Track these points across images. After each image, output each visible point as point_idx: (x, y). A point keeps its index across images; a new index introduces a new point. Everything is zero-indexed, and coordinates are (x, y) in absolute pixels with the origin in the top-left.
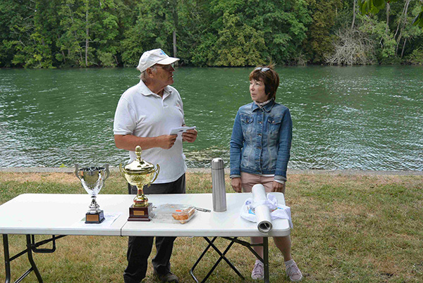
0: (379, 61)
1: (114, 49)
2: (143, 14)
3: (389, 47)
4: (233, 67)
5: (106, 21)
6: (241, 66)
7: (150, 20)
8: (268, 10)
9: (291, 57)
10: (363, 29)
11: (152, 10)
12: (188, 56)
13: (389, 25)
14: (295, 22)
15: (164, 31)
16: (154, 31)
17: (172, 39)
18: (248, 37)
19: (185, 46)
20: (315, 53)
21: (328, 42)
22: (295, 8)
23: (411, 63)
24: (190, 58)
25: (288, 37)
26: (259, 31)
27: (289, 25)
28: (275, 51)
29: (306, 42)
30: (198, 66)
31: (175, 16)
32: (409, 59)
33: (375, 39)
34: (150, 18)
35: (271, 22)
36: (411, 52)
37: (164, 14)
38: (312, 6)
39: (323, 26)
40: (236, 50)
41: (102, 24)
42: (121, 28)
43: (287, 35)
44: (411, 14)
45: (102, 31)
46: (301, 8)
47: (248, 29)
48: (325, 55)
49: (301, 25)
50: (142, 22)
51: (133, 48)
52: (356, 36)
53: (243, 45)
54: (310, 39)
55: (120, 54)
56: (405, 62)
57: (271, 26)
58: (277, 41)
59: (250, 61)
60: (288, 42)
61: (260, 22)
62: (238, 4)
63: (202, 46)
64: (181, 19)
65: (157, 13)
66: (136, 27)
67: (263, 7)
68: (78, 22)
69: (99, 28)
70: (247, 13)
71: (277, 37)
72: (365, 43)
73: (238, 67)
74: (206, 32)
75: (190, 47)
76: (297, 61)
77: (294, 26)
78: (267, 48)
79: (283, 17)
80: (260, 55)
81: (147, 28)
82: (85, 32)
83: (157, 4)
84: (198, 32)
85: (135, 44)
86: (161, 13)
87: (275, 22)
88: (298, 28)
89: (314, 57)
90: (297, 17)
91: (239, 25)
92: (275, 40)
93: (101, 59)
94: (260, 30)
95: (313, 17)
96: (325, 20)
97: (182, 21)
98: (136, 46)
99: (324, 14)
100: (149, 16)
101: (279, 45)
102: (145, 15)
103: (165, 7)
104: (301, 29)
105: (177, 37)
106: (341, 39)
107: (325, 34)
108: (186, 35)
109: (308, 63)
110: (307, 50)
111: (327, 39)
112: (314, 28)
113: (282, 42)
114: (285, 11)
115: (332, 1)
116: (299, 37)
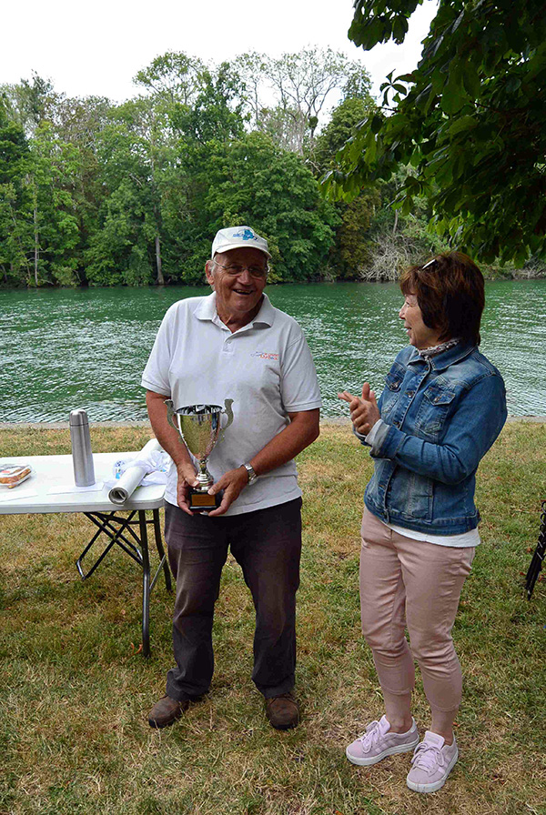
1: (74, 261)
2: (113, 214)
5: (62, 224)
7: (123, 221)
8: (282, 208)
9: (314, 271)
10: (409, 232)
11: (126, 208)
12: (177, 270)
14: (319, 224)
15: (143, 237)
16: (130, 236)
17: (155, 247)
19: (173, 258)
20: (346, 264)
21: (363, 250)
22: (319, 205)
24: (180, 274)
25: (310, 244)
27: (312, 227)
28: (293, 263)
29: (335, 250)
30: (191, 285)
31: (158, 216)
33: (423, 246)
34: (123, 219)
35: (286, 224)
37: (143, 215)
39: (356, 229)
41: (56, 227)
42: (84, 233)
43: (308, 241)
45: (57, 238)
46: (327, 205)
48: (359, 269)
49: (327, 228)
50: (113, 225)
51: (100, 261)
52: (400, 242)
54: (340, 246)
55: (83, 268)
57: (287, 229)
58: (296, 249)
60: (310, 250)
61: (272, 224)
62: (242, 200)
63: (196, 257)
64: (166, 220)
65: (133, 213)
66: (105, 231)
67: (277, 204)
68: (23, 225)
69: (53, 233)
70: (255, 213)
71: (296, 245)
72: (411, 251)
74: (200, 238)
75: (179, 258)
76: (324, 276)
77: (318, 230)
78: (283, 260)
79: (303, 217)
80: (274, 268)
81: (120, 233)
82: (33, 238)
83: (132, 199)
84: (189, 239)
85: (103, 255)
86: (138, 212)
87: (293, 224)
88: (323, 231)
89: (346, 271)
90: (322, 217)
92: (293, 249)
93: (56, 275)
95: (342, 218)
96: (359, 222)
97: (167, 223)
98: (106, 258)
99: (357, 213)
100: (122, 216)
101: (299, 254)
102: (115, 215)
103: (143, 205)
104: (327, 233)
105: (161, 244)
106: (379, 247)
107: (359, 240)
108: (174, 242)
109: (338, 279)
110: (336, 262)
111: (362, 246)
112: (344, 233)
113: (302, 250)
114: (306, 210)
115: (367, 197)
116: (325, 244)
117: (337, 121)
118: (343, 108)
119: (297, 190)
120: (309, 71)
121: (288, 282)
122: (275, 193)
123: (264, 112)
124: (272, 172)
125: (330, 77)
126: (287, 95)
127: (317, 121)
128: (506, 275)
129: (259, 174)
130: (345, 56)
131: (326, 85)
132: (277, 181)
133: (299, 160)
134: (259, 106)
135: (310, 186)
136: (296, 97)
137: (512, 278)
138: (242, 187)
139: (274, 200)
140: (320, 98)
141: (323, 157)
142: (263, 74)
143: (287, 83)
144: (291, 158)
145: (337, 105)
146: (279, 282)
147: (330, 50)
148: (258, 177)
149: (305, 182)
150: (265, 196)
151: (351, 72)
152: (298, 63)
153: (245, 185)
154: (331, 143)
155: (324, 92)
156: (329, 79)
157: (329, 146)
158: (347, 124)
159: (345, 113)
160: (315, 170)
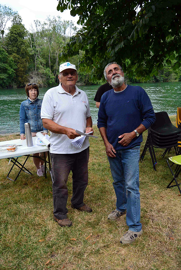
0: (49, 85)
3: (52, 79)
9: (9, 85)
10: (41, 71)
13: (51, 69)
14: (9, 68)
20: (20, 82)
21: (25, 77)
22: (9, 62)
25: (6, 75)
27: (6, 69)
28: (1, 82)
33: (46, 76)
38: (16, 61)
39: (22, 70)
43: (6, 74)
46: (11, 61)
48: (25, 83)
49: (12, 70)
52: (38, 74)
54: (17, 76)
58: (2, 77)
60: (7, 77)
72: (42, 77)
76: (13, 86)
77: (9, 70)
79: (3, 66)
89: (20, 84)
90: (10, 66)
95: (17, 66)
96: (23, 67)
99: (22, 65)
101: (2, 79)
104: (12, 71)
106: (31, 76)
107: (24, 74)
109: (18, 87)
110: (16, 81)
111: (25, 76)
112: (18, 71)
113: (4, 77)
114: (4, 63)
115: (25, 59)
116: (12, 75)
117: (11, 32)
118: (13, 27)
125: (7, 17)
127: (4, 32)
130: (12, 9)
131: (6, 19)
135: (4, 55)
140: (4, 24)
141: (8, 44)
145: (10, 27)
147: (6, 7)
149: (2, 53)
151: (14, 15)
154: (10, 40)
155: (6, 22)
157: (9, 41)
158: (15, 34)
159: (14, 30)
160: (5, 49)
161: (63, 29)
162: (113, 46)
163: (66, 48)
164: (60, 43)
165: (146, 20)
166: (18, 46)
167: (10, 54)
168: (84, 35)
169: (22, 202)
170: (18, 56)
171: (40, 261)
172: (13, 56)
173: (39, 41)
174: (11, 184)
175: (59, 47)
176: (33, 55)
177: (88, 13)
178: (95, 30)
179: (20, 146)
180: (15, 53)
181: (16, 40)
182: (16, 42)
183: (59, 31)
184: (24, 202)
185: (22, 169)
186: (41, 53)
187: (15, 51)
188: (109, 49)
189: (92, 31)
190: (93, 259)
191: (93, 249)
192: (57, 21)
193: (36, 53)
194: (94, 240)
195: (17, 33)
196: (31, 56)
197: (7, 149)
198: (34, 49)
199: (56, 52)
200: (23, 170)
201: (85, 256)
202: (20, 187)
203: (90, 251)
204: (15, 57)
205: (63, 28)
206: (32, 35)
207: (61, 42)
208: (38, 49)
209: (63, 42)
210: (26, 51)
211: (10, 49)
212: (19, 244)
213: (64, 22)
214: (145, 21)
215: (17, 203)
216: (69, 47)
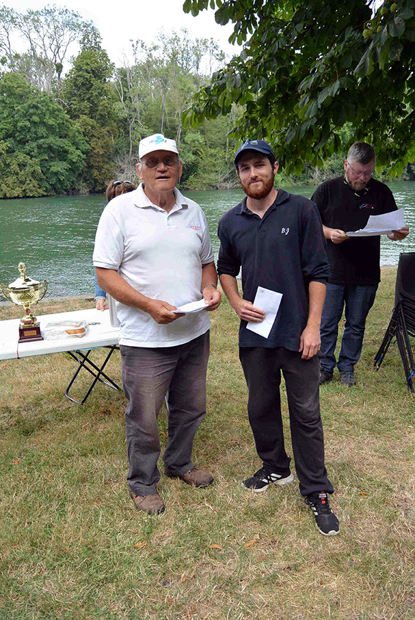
4: (10, 198)
6: (18, 197)
8: (40, 135)
9: (71, 186)
14: (72, 149)
18: (22, 166)
20: (96, 181)
21: (108, 170)
22: (71, 134)
23: (189, 189)
25: (65, 165)
26: (34, 159)
27: (66, 152)
28: (53, 181)
29: (86, 170)
32: (186, 184)
35: (45, 148)
36: (187, 179)
38: (88, 133)
39: (101, 153)
40: (10, 180)
43: (64, 163)
44: (184, 141)
46: (77, 134)
47: (22, 157)
49: (78, 152)
53: (17, 174)
54: (90, 167)
56: (183, 188)
57: (46, 152)
58: (54, 169)
59: (27, 191)
60: (66, 170)
61: (33, 148)
62: (6, 129)
67: (35, 133)
70: (18, 139)
71: (54, 166)
73: (15, 198)
76: (79, 190)
77: (72, 154)
78: (45, 177)
79: (58, 143)
80: (38, 184)
87: (50, 148)
88: (75, 154)
89: (96, 186)
90: (74, 144)
91: (10, 151)
92: (52, 169)
94: (35, 157)
95: (90, 144)
96: (102, 147)
99: (100, 141)
101: (56, 174)
104: (79, 156)
106: (120, 167)
107: (104, 162)
109: (90, 192)
110: (88, 178)
111: (107, 166)
112: (92, 156)
113: (59, 169)
114: (60, 137)
115: (107, 128)
116: (77, 165)
117: (78, 68)
118: (83, 57)
119: (51, 122)
120: (52, 27)
121: (51, 195)
122: (34, 123)
123: (17, 56)
124: (29, 107)
125: (69, 32)
126: (34, 44)
127: (62, 67)
128: (213, 187)
129: (19, 107)
130: (79, 17)
131: (66, 39)
132: (34, 114)
133: (50, 98)
134: (12, 53)
135: (61, 118)
136: (43, 47)
137: (217, 189)
138: (4, 118)
139: (33, 130)
140: (62, 49)
141: (70, 95)
142: (12, 26)
143: (34, 35)
144: (44, 96)
145: (76, 55)
146: (43, 196)
147: (67, 11)
148: (18, 110)
149: (57, 115)
150: (25, 126)
151: (85, 29)
152: (42, 19)
153: (7, 117)
154: (76, 85)
155: (66, 44)
156: (68, 34)
157: (74, 87)
158: (87, 71)
159: (84, 62)
160: (64, 106)
161: (194, 58)
162: (315, 91)
163: (202, 98)
164: (186, 89)
165: (397, 27)
166: (91, 98)
167: (74, 117)
168: (246, 69)
169: (97, 454)
170: (92, 122)
171: (138, 592)
172: (81, 121)
173: (140, 86)
174: (74, 410)
175: (185, 99)
176: (126, 120)
177: (256, 15)
178: (270, 55)
179: (96, 324)
180: (85, 114)
181: (87, 85)
182: (88, 89)
183: (185, 62)
184: (101, 454)
185: (97, 378)
186: (144, 113)
187: (87, 111)
188: (304, 98)
189: (264, 59)
190: (260, 596)
191: (263, 572)
192: (182, 40)
193: (132, 113)
194: (263, 551)
195: (92, 70)
196: (121, 121)
197: (67, 332)
198: (127, 106)
199: (176, 112)
200: (100, 380)
201: (243, 587)
202: (93, 418)
203: (254, 577)
204: (85, 124)
205: (194, 56)
206: (123, 73)
207: (189, 88)
208: (137, 104)
209: (195, 87)
210: (109, 109)
211: (75, 107)
212: (90, 549)
213: (197, 41)
214: (396, 31)
215: (85, 455)
216: (210, 95)
